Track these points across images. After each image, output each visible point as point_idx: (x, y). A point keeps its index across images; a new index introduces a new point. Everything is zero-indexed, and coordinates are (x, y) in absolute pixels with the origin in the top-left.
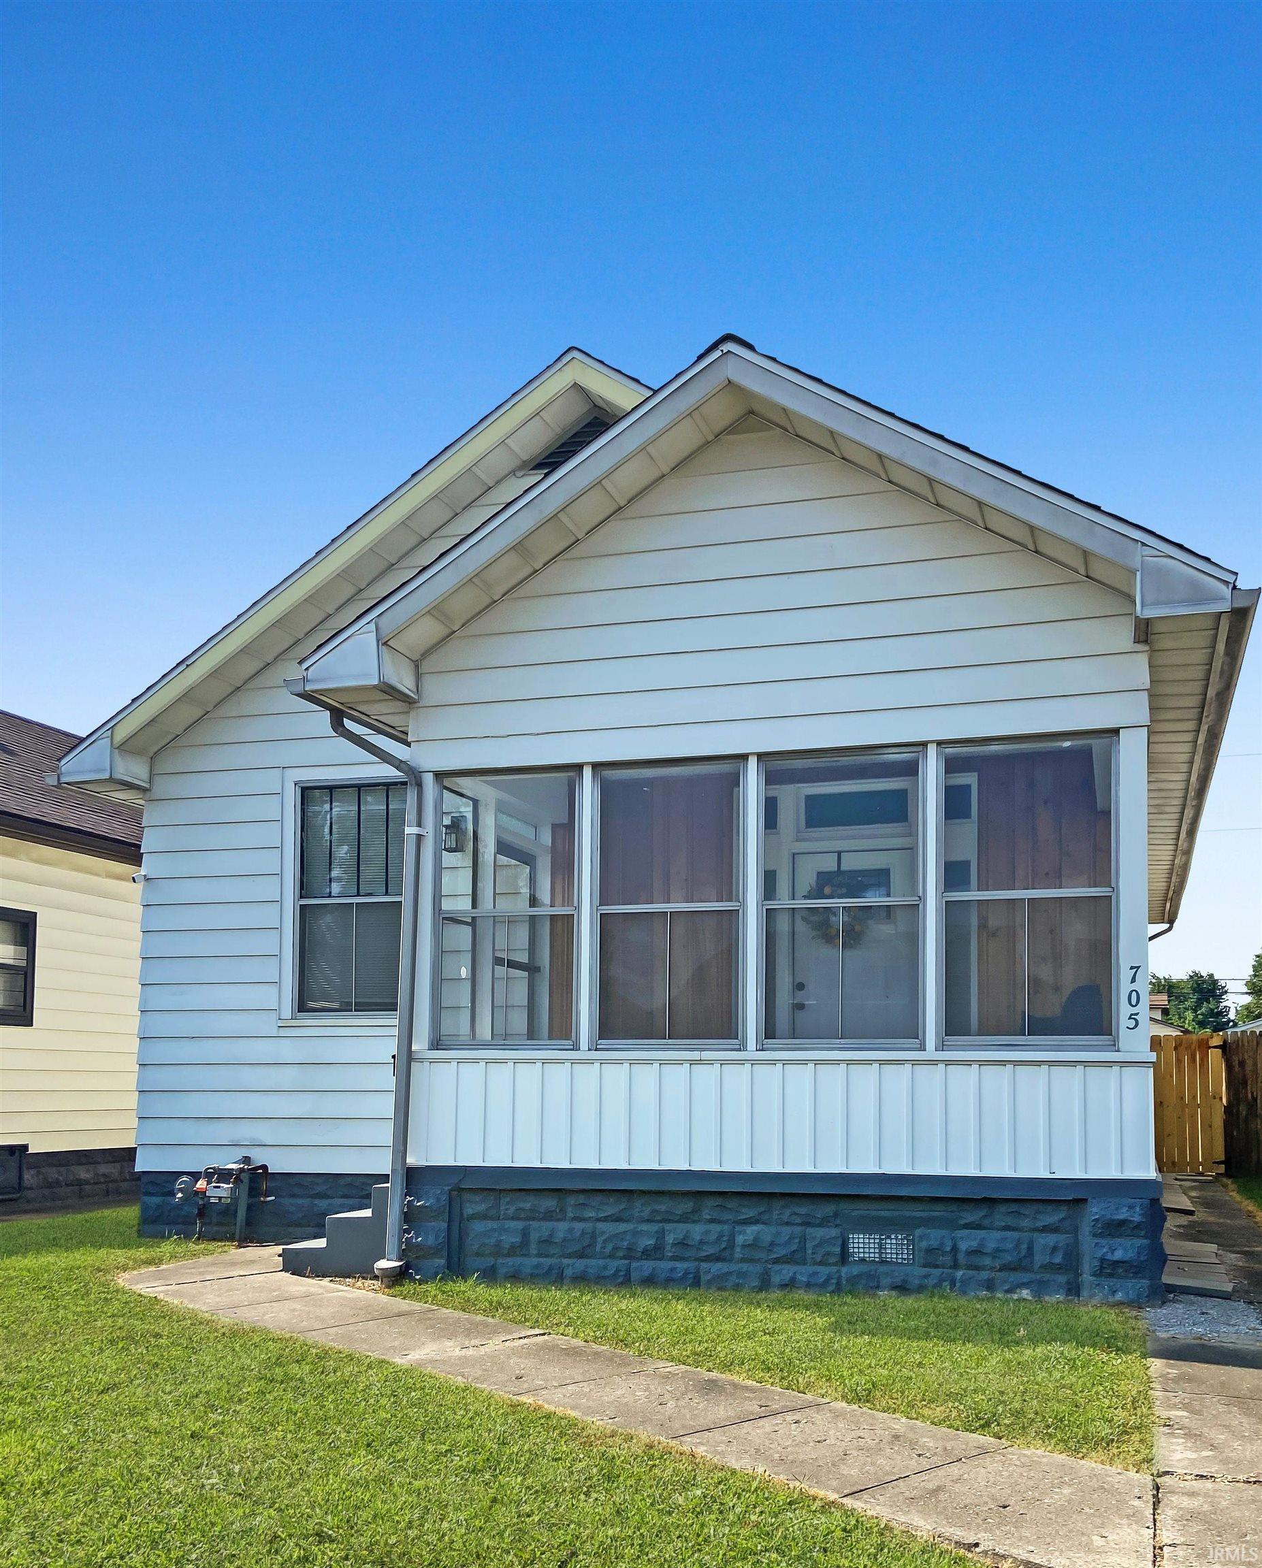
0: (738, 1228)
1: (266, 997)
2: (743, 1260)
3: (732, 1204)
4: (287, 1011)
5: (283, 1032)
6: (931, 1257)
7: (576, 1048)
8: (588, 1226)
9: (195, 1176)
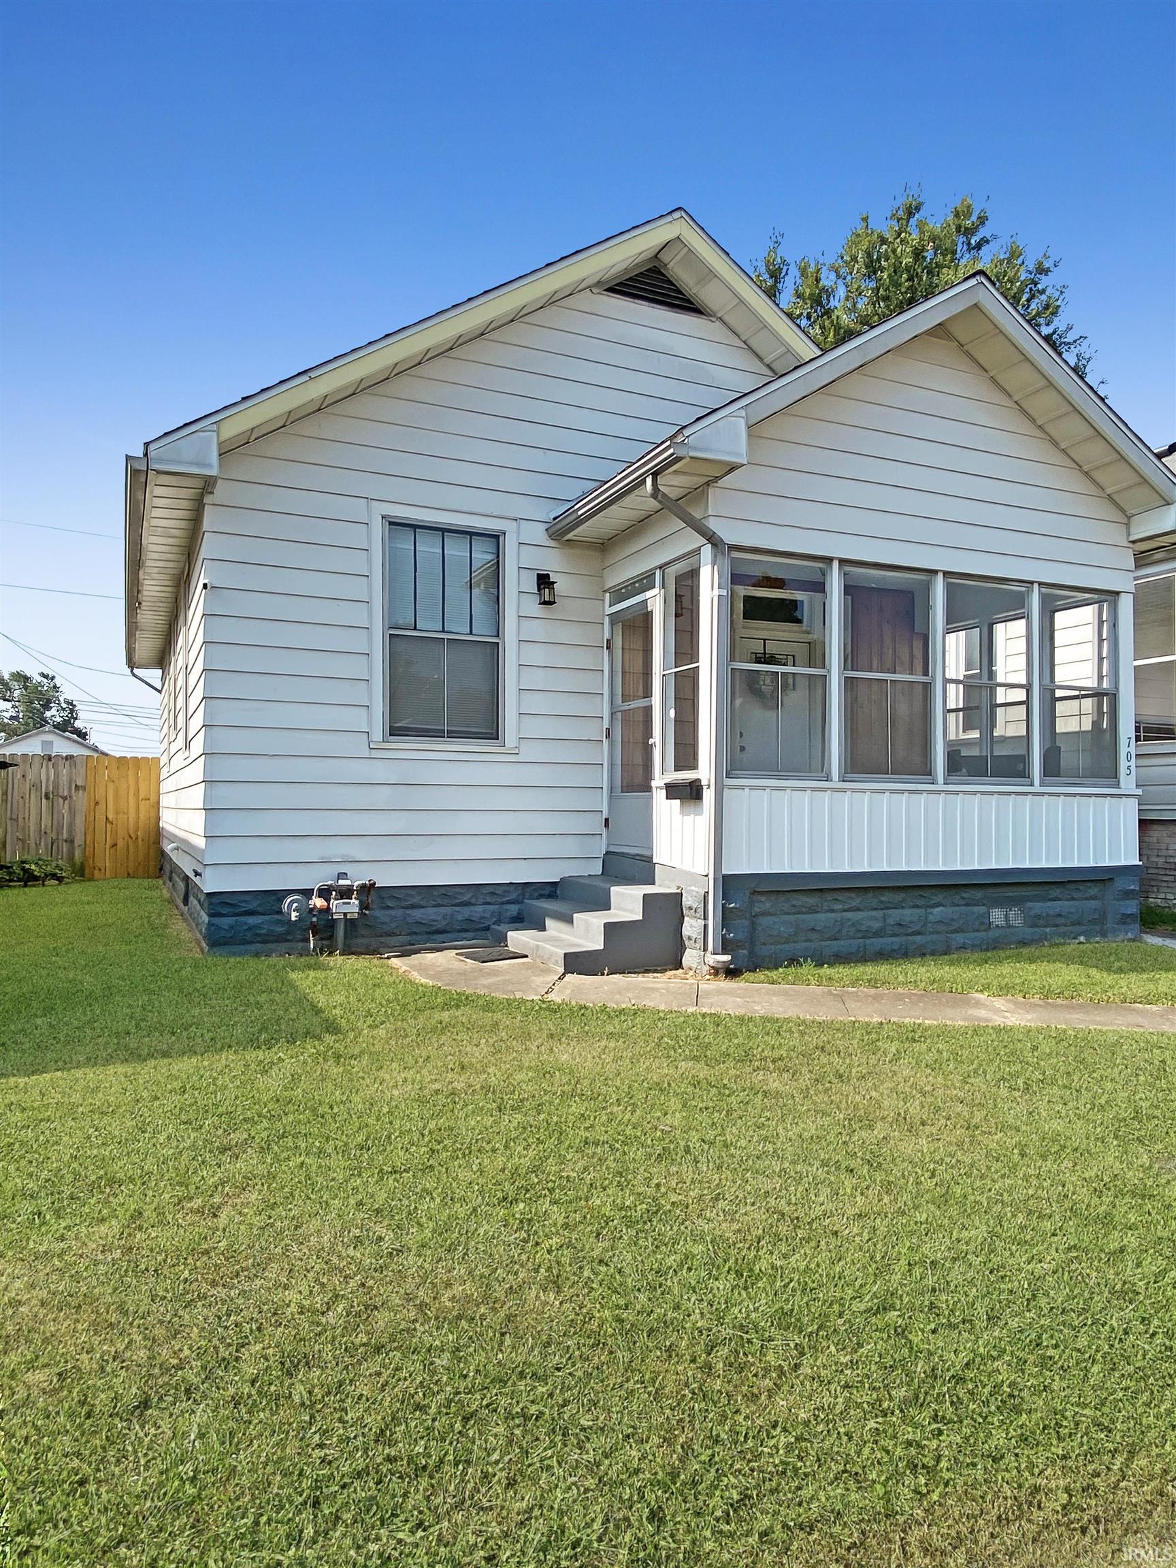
0: (928, 910)
1: (358, 720)
2: (932, 933)
3: (927, 893)
4: (377, 735)
5: (375, 754)
6: (1035, 921)
7: (828, 779)
8: (838, 916)
9: (307, 893)
